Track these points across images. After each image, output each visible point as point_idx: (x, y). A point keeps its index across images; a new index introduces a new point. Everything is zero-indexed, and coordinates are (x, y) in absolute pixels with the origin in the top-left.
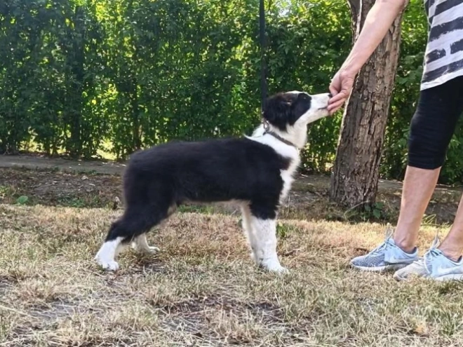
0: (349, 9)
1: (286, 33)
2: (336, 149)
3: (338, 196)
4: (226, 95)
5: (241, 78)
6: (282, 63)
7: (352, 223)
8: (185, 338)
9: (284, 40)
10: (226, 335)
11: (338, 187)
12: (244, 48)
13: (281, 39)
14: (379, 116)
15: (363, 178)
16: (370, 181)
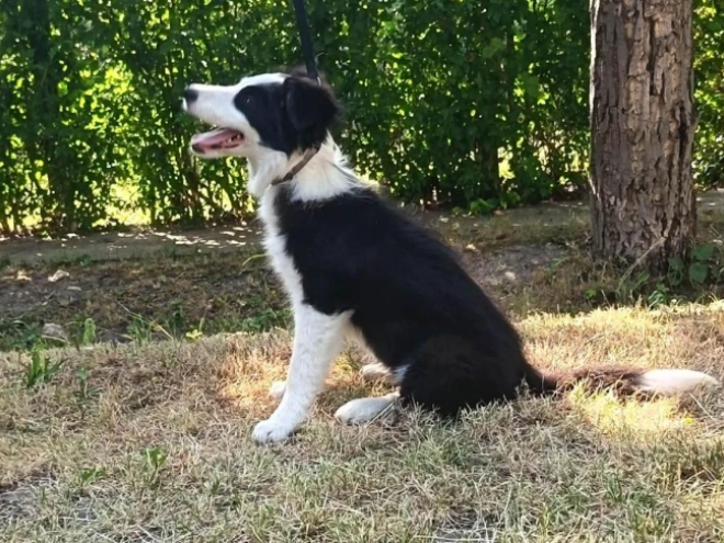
3: (608, 245)
11: (605, 226)
14: (667, 50)
15: (657, 197)
16: (673, 201)
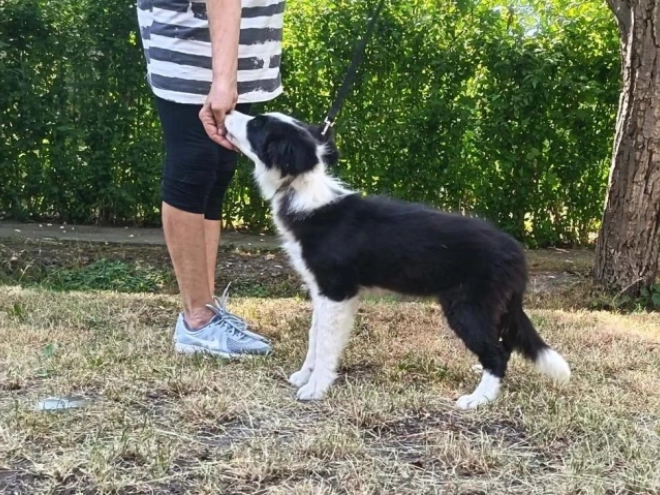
0: (617, 26)
1: (533, 60)
2: (602, 213)
3: (605, 277)
4: (455, 145)
5: (474, 121)
6: (529, 101)
7: (623, 313)
8: (400, 469)
9: (530, 69)
10: (454, 464)
11: (605, 265)
12: (479, 81)
13: (527, 69)
15: (639, 253)
16: (647, 256)
